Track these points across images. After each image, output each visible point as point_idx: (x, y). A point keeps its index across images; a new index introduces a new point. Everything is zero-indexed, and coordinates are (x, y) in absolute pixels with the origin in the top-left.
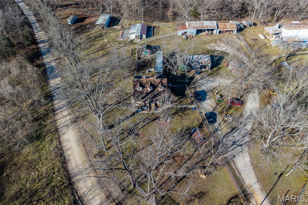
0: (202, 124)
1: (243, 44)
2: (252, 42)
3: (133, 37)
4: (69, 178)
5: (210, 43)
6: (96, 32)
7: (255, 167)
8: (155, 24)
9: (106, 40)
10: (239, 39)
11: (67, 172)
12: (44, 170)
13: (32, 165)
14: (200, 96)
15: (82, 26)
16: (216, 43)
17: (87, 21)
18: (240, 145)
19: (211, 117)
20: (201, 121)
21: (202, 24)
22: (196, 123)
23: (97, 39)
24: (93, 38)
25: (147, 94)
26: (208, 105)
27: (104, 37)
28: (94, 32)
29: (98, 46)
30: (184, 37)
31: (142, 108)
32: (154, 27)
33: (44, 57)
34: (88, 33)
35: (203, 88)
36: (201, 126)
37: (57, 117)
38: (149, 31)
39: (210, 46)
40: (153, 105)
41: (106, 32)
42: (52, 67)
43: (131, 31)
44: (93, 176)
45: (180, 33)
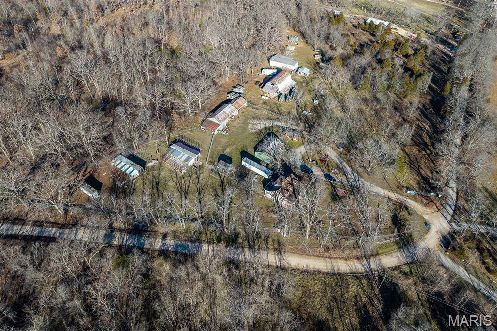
0: (332, 185)
1: (265, 112)
2: (268, 108)
4: (334, 274)
5: (247, 126)
9: (171, 184)
10: (257, 109)
11: (328, 273)
14: (306, 170)
15: (112, 189)
16: (249, 123)
17: (104, 180)
18: (359, 180)
19: (329, 177)
20: (329, 184)
21: (225, 112)
22: (329, 187)
23: (161, 189)
24: (155, 191)
26: (317, 172)
27: (162, 181)
28: (140, 185)
29: (176, 194)
33: (147, 246)
35: (299, 163)
38: (188, 145)
39: (252, 129)
41: (154, 176)
42: (176, 246)
43: (181, 158)
44: (339, 261)
45: (216, 132)
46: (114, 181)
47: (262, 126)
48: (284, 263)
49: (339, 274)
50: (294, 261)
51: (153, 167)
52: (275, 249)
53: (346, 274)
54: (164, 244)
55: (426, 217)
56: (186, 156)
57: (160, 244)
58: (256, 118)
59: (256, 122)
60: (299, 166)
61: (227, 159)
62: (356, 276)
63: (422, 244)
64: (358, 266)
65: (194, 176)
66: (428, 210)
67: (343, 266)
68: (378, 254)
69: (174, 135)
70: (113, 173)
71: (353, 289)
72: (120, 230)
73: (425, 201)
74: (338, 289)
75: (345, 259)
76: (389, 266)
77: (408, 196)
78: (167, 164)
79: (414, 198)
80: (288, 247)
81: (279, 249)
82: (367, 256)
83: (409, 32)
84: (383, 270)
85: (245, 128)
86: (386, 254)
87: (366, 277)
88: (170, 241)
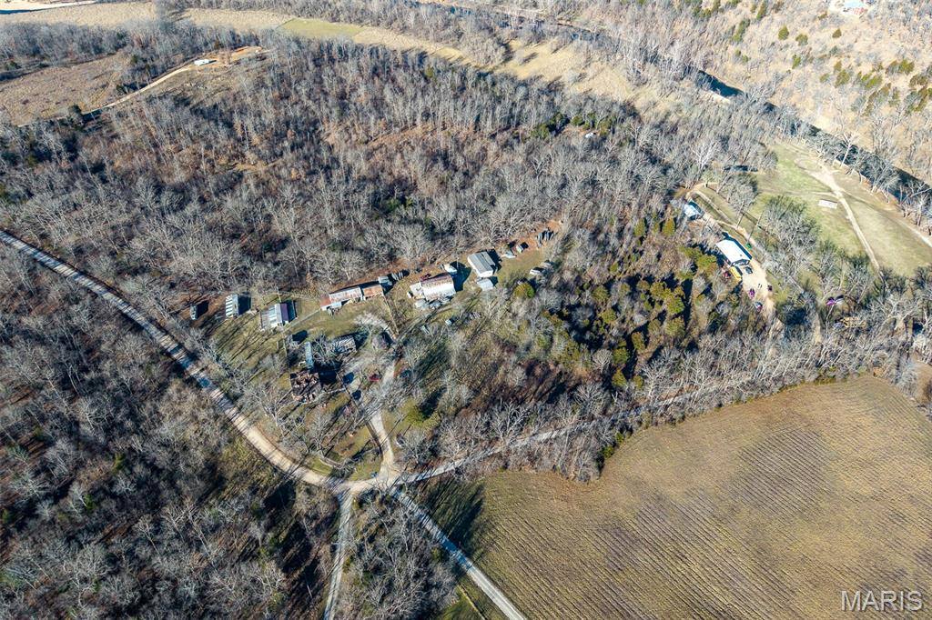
0: (350, 402)
1: (390, 310)
2: (398, 307)
3: (274, 325)
4: (265, 458)
5: (357, 315)
6: (230, 325)
8: (294, 296)
9: (246, 335)
11: (262, 455)
12: (246, 459)
13: (235, 459)
14: (349, 379)
15: (209, 317)
16: (362, 313)
17: (211, 309)
18: (376, 411)
19: (357, 395)
20: (349, 399)
21: (347, 294)
22: (346, 401)
23: (235, 335)
24: (230, 334)
25: (304, 388)
26: (354, 385)
27: (242, 329)
28: (227, 325)
29: (240, 345)
30: (330, 311)
31: (302, 400)
32: (295, 301)
33: (188, 369)
34: (222, 328)
35: (351, 370)
36: (349, 404)
37: (236, 424)
38: (290, 310)
39: (357, 320)
40: (311, 396)
41: (241, 323)
42: (203, 379)
43: (274, 317)
44: (280, 454)
45: (324, 308)
46: (215, 313)
47: (368, 322)
48: (245, 432)
49: (267, 461)
50: (254, 436)
51: (249, 315)
52: (251, 420)
53: (272, 464)
54: (198, 374)
55: (383, 469)
56: (276, 318)
57: (196, 372)
58: (375, 311)
59: (369, 315)
60: (347, 372)
61: (301, 337)
62: (275, 469)
63: (350, 484)
64: (286, 465)
65: (266, 337)
67: (277, 459)
68: (310, 469)
70: (221, 306)
71: (263, 475)
72: (186, 350)
73: (402, 459)
74: (254, 468)
75: (285, 456)
76: (307, 480)
77: (393, 446)
78: (260, 318)
79: (396, 451)
80: (260, 424)
81: (254, 421)
82: (302, 464)
83: (765, 284)
84: (299, 479)
85: (352, 317)
86: (317, 472)
87: (283, 475)
88: (202, 375)
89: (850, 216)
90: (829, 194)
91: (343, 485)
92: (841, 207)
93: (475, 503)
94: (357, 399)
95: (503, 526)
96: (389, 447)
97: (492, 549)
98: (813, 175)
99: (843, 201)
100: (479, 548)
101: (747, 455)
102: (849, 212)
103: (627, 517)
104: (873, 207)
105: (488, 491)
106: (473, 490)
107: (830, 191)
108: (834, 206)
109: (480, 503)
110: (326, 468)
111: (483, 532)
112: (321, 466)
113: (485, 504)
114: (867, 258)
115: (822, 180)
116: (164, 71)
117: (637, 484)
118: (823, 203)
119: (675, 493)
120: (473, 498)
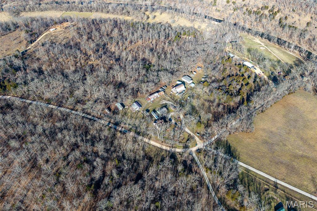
1: (169, 98)
2: (171, 96)
6: (122, 112)
7: (189, 129)
9: (129, 114)
10: (167, 96)
13: (151, 151)
16: (161, 101)
17: (112, 109)
18: (184, 127)
21: (154, 95)
25: (161, 125)
26: (173, 121)
27: (127, 113)
30: (151, 102)
35: (169, 117)
36: (175, 127)
37: (144, 141)
38: (139, 104)
40: (163, 127)
41: (125, 111)
42: (124, 130)
43: (135, 107)
45: (149, 101)
46: (115, 110)
47: (165, 103)
48: (149, 142)
49: (162, 149)
50: (152, 142)
51: (126, 108)
52: (149, 138)
53: (164, 150)
54: (121, 129)
55: (198, 143)
56: (136, 107)
57: (120, 129)
58: (165, 99)
59: (164, 101)
60: (169, 118)
61: (148, 111)
62: (166, 151)
63: (191, 149)
64: (168, 149)
65: (136, 113)
66: (200, 141)
67: (164, 147)
68: (176, 148)
69: (136, 100)
70: (115, 107)
71: (163, 153)
72: (112, 123)
73: (201, 138)
74: (159, 152)
75: (166, 146)
76: (177, 151)
77: (196, 136)
78: (130, 108)
79: (198, 137)
80: (152, 139)
81: (150, 139)
82: (173, 147)
83: (261, 72)
84: (175, 152)
85: (159, 102)
86: (179, 148)
87: (169, 152)
88: (123, 129)
89: (270, 50)
90: (261, 45)
91: (189, 150)
92: (266, 48)
93: (228, 145)
94: (177, 125)
95: (239, 149)
96: (195, 136)
97: (240, 156)
98: (254, 41)
99: (265, 46)
100: (237, 156)
101: (284, 116)
102: (269, 50)
103: (267, 138)
104: (274, 47)
105: (229, 142)
106: (225, 142)
107: (261, 44)
108: (264, 48)
109: (229, 145)
110: (180, 146)
111: (235, 152)
112: (179, 146)
113: (231, 145)
114: (280, 60)
115: (257, 42)
116: (40, 34)
117: (264, 130)
118: (261, 48)
119: (274, 129)
120: (227, 145)
